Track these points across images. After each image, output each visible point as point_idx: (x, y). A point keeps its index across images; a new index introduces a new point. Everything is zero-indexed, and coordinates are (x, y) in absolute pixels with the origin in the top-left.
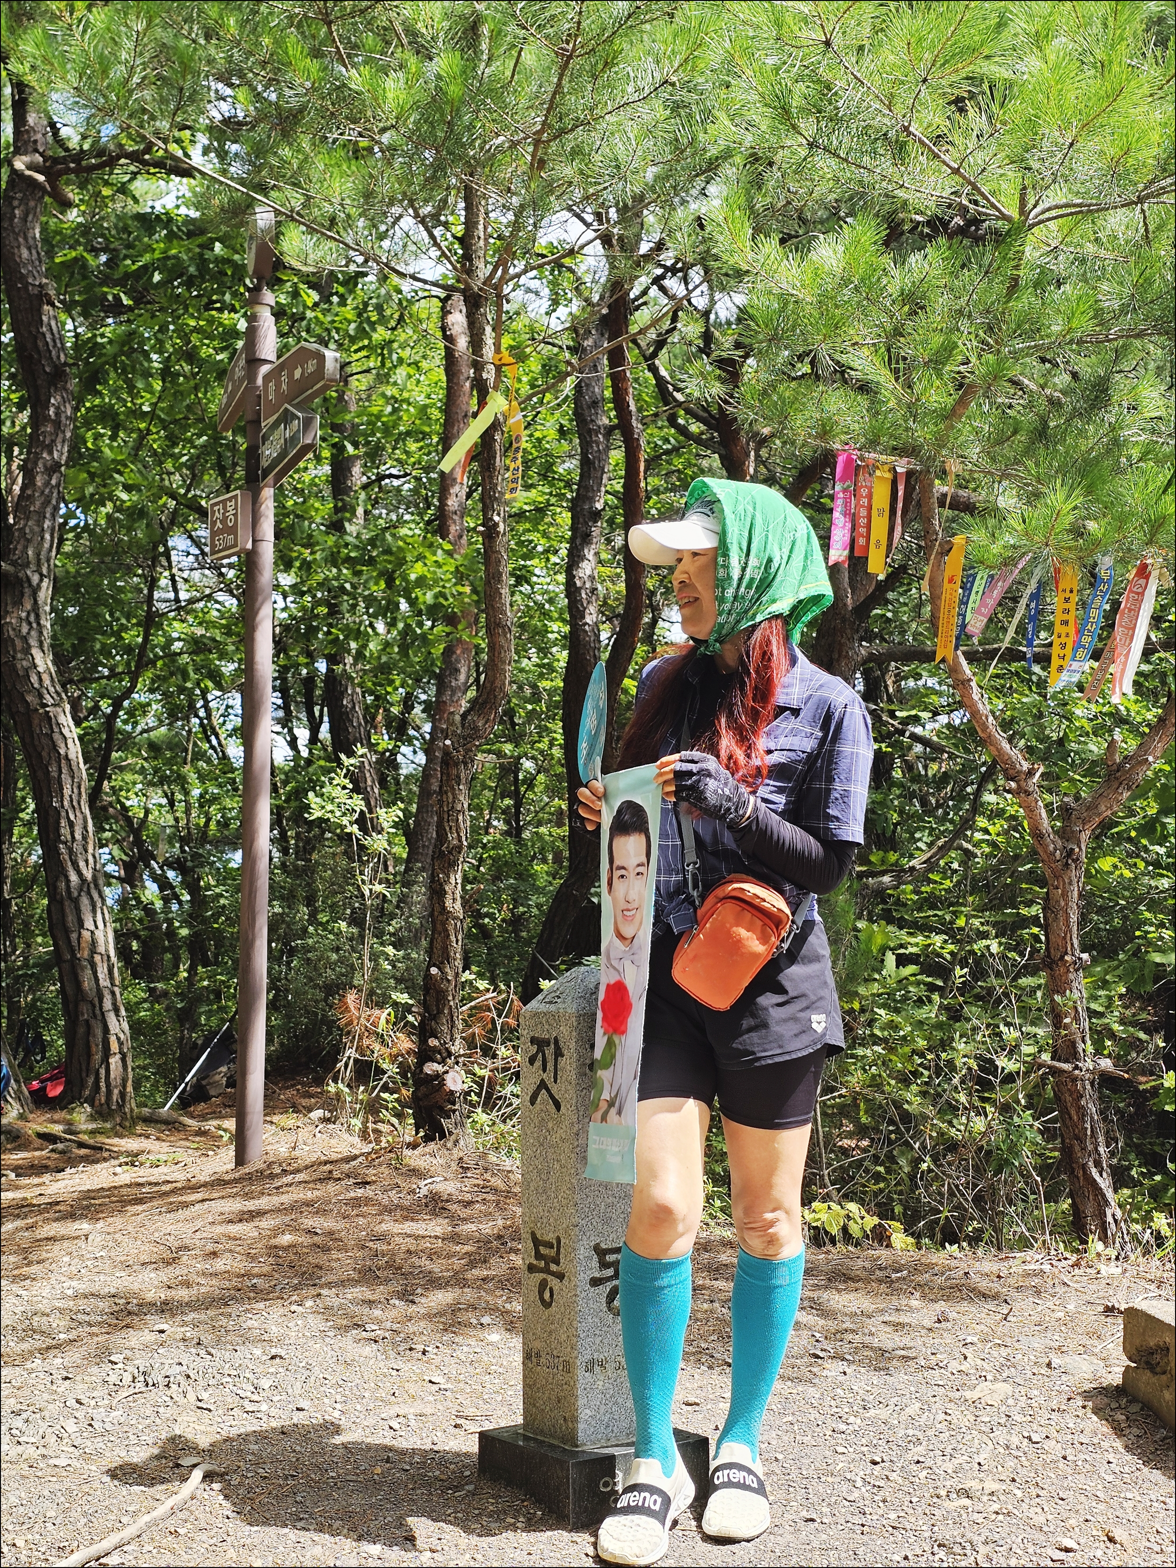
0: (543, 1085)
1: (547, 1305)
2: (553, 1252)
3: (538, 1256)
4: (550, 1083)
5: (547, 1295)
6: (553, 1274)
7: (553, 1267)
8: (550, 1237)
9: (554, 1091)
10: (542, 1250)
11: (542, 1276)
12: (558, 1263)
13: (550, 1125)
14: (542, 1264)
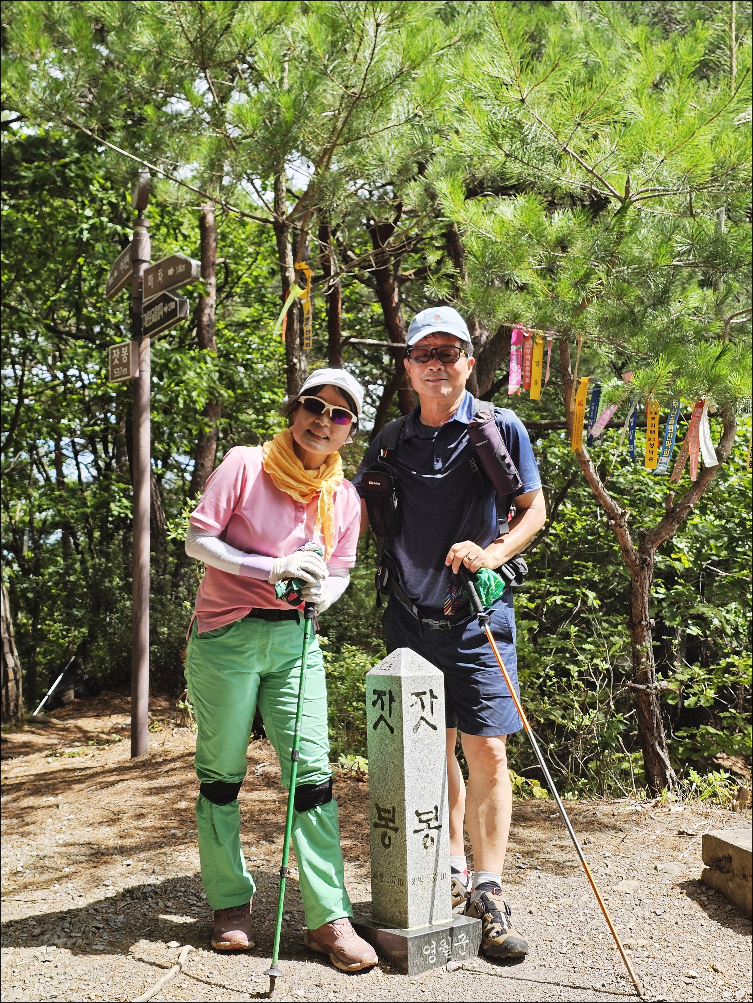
1: (388, 847)
2: (390, 816)
3: (380, 818)
5: (387, 841)
6: (390, 828)
7: (391, 825)
10: (383, 814)
11: (383, 829)
12: (394, 821)
13: (387, 741)
14: (383, 822)
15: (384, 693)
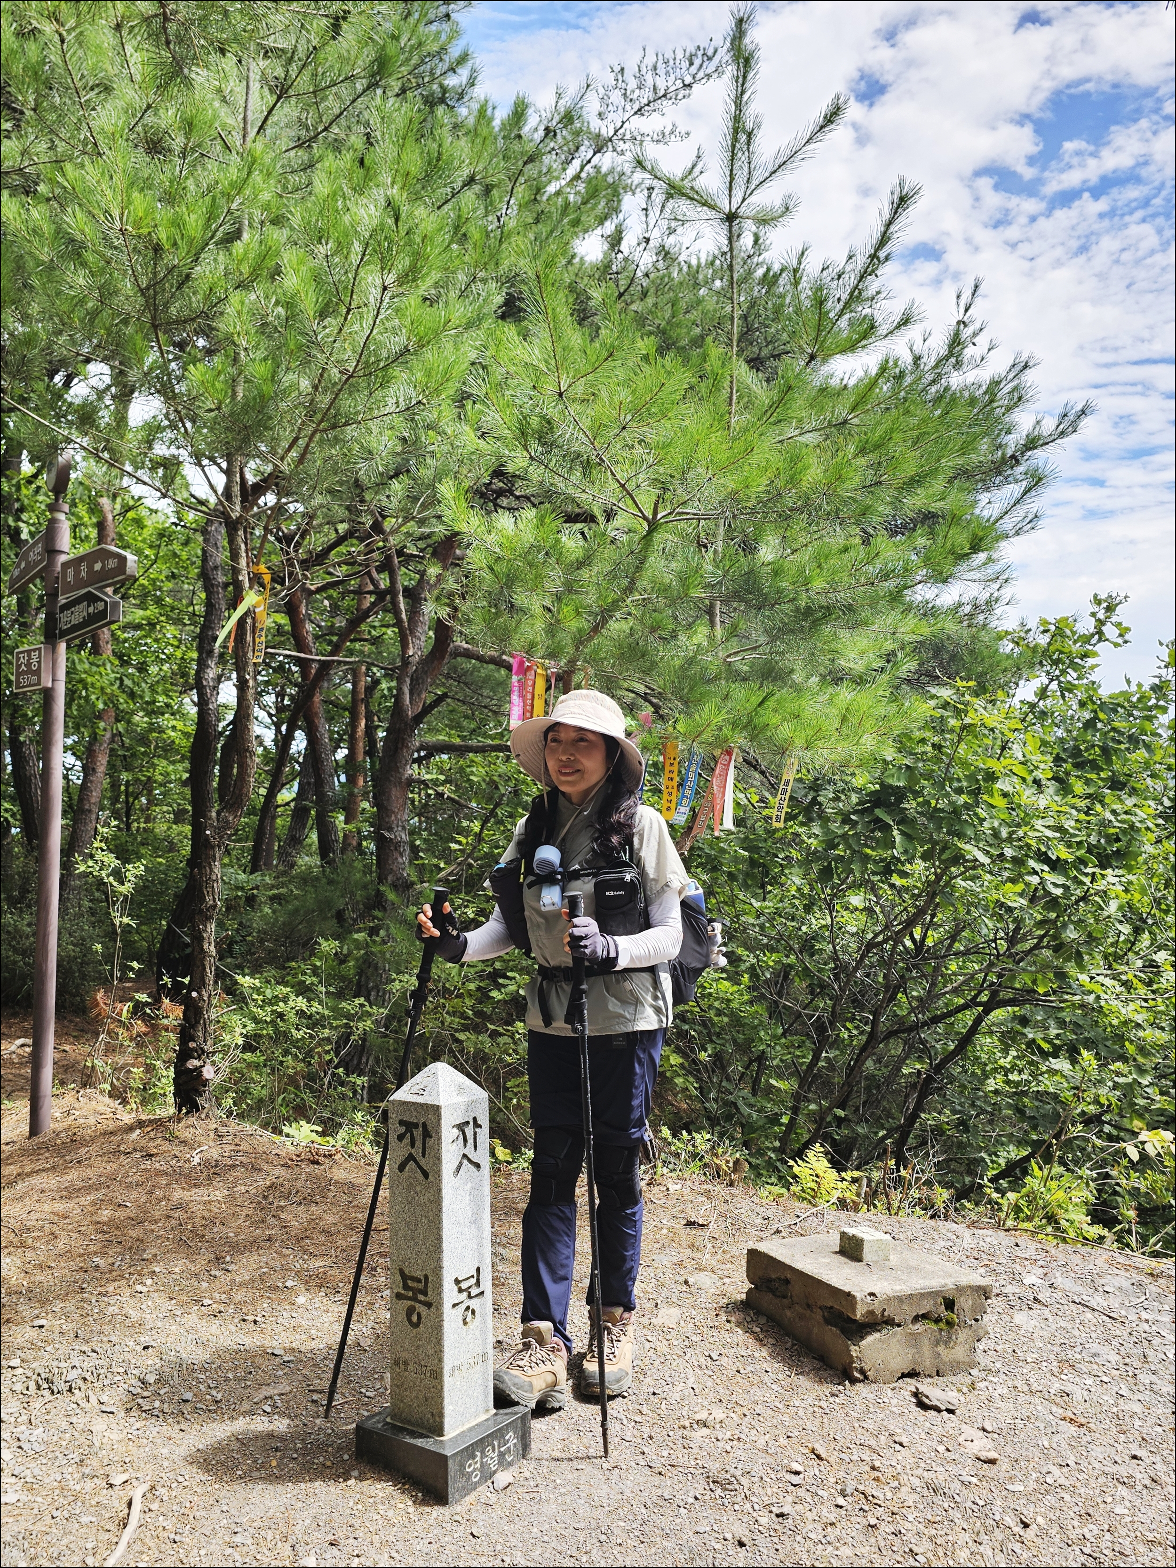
0: (411, 1157)
1: (416, 1325)
2: (421, 1286)
3: (406, 1287)
4: (419, 1157)
5: (415, 1318)
6: (420, 1302)
7: (421, 1297)
8: (419, 1274)
9: (423, 1162)
10: (410, 1283)
11: (410, 1303)
12: (425, 1294)
13: (418, 1189)
14: (410, 1294)
15: (416, 1126)
